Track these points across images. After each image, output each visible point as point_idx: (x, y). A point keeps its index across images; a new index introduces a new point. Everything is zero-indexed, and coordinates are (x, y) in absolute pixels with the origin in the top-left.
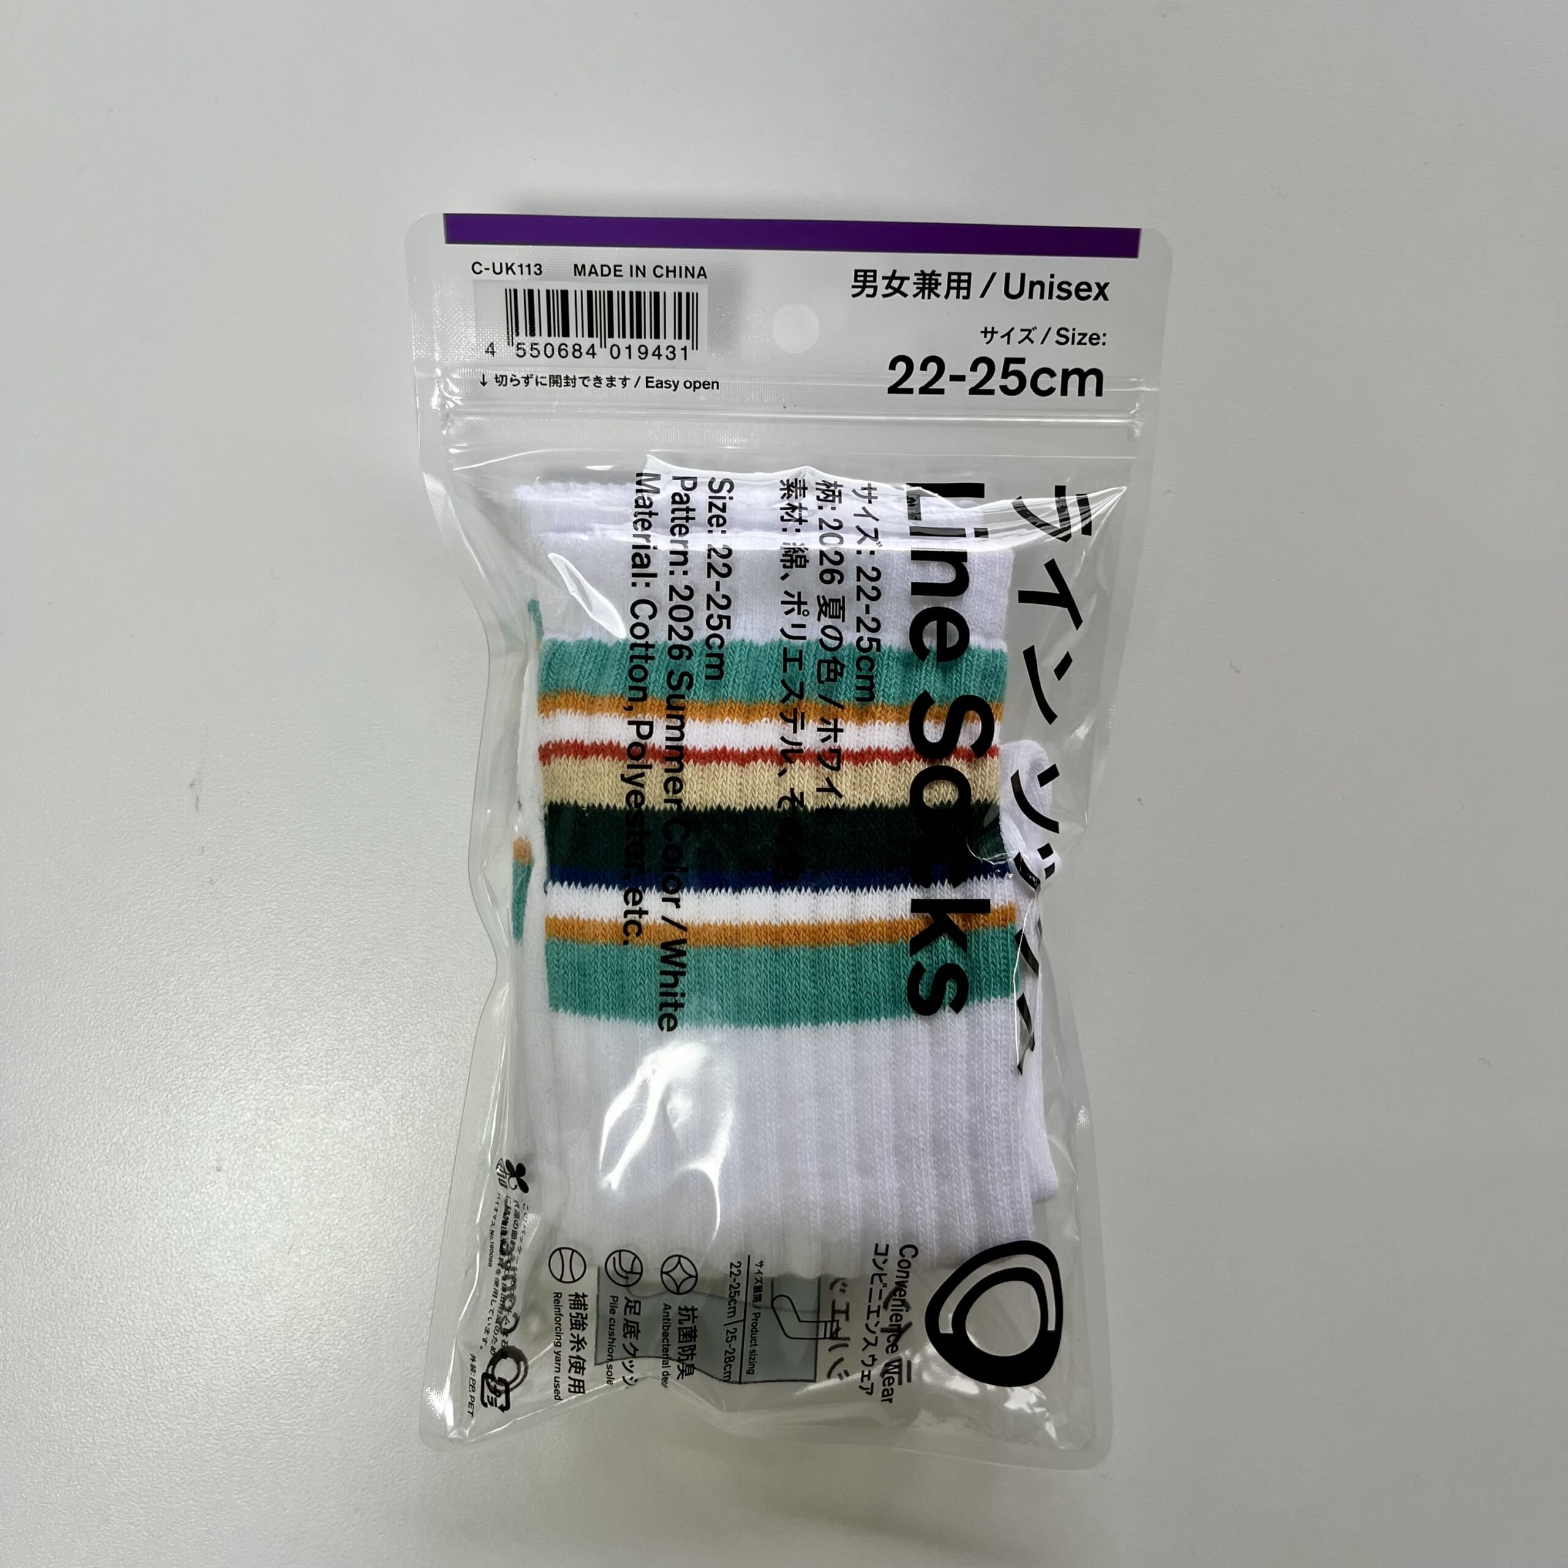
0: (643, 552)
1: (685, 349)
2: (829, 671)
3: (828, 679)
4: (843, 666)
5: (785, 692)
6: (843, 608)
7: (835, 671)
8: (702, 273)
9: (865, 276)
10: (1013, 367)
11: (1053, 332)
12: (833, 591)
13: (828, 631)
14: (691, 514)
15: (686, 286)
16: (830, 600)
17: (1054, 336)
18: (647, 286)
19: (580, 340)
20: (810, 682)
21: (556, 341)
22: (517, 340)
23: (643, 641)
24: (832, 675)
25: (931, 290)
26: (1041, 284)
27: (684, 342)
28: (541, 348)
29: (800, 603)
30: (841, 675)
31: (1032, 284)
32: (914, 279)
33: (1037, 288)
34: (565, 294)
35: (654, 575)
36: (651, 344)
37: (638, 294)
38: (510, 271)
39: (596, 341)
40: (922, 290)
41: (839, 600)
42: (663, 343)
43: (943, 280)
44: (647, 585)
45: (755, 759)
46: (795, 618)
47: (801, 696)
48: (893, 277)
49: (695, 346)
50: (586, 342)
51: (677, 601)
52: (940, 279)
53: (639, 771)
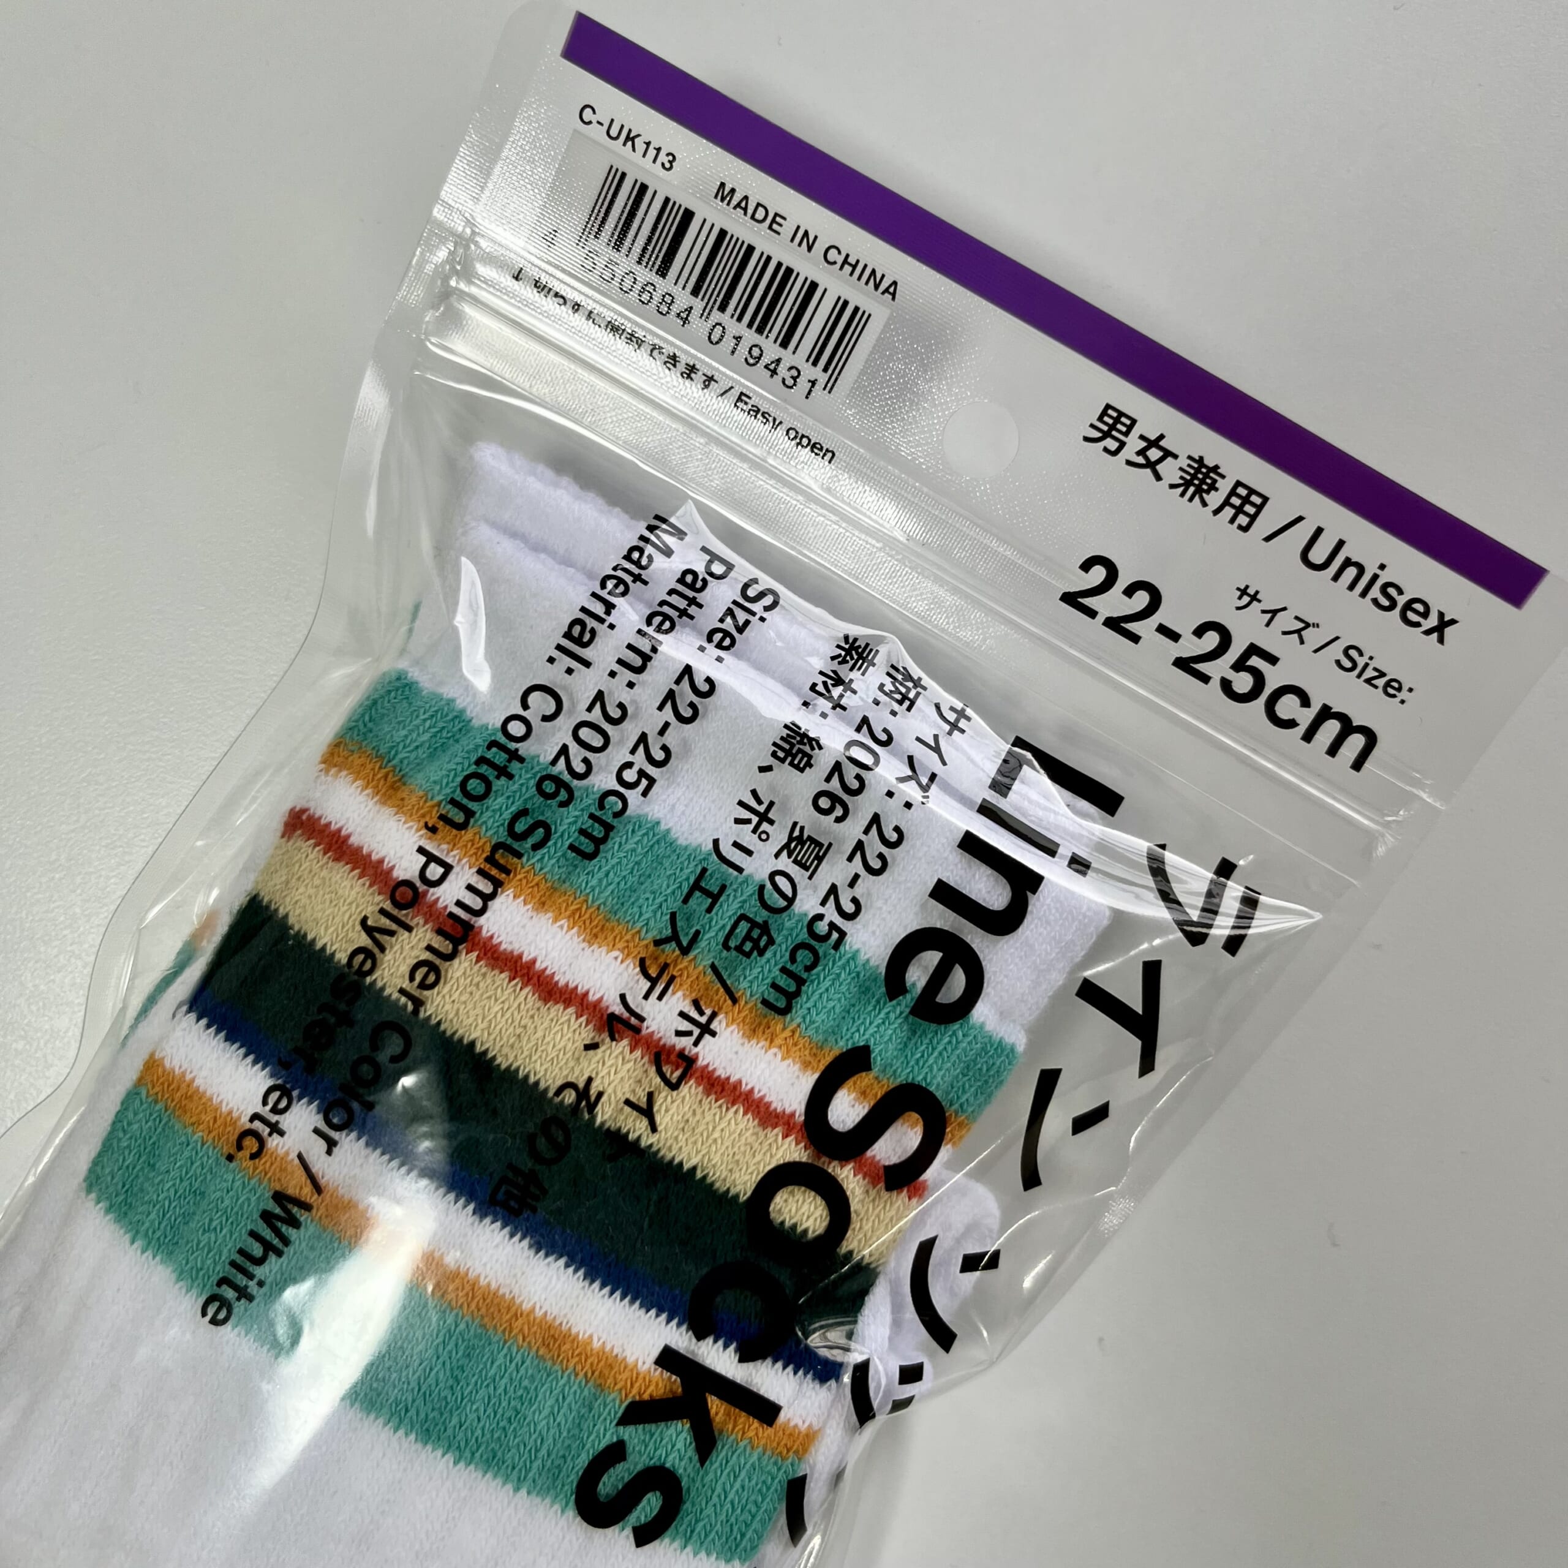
0: (591, 623)
1: (813, 383)
2: (748, 937)
3: (739, 949)
4: (771, 942)
5: (668, 932)
6: (820, 859)
7: (756, 943)
8: (892, 291)
9: (1117, 420)
10: (1255, 661)
11: (1339, 646)
12: (822, 826)
13: (779, 879)
14: (693, 610)
15: (860, 296)
16: (810, 838)
17: (1336, 651)
18: (807, 267)
19: (676, 291)
20: (711, 939)
21: (645, 275)
22: (593, 244)
23: (513, 746)
24: (748, 946)
25: (1199, 491)
26: (1361, 569)
27: (817, 373)
28: (619, 272)
29: (764, 817)
30: (761, 953)
31: (1348, 563)
32: (1183, 462)
33: (1351, 572)
34: (688, 215)
35: (587, 664)
36: (771, 350)
37: (789, 271)
38: (630, 143)
39: (698, 304)
40: (1187, 484)
41: (821, 845)
42: (788, 358)
43: (1224, 487)
44: (569, 671)
45: (568, 1003)
46: (745, 837)
47: (685, 951)
48: (1154, 443)
49: (829, 386)
50: (683, 299)
51: (596, 716)
52: (1220, 483)
53: (394, 927)
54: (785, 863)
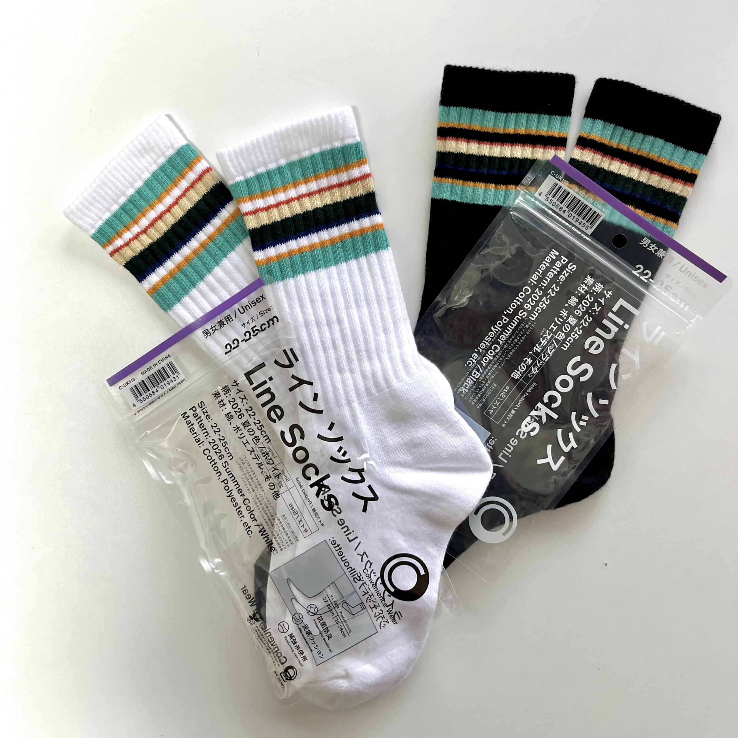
0: (197, 438)
2: (256, 440)
3: (257, 443)
4: (258, 437)
6: (249, 423)
8: (169, 356)
9: (206, 332)
10: (254, 329)
13: (249, 431)
14: (201, 419)
15: (167, 361)
17: (259, 315)
18: (159, 367)
20: (254, 446)
21: (148, 393)
22: (139, 399)
26: (247, 305)
27: (176, 374)
28: (145, 397)
29: (238, 428)
32: (217, 325)
34: (142, 381)
35: (203, 442)
36: (169, 380)
39: (156, 388)
40: (221, 326)
41: (246, 421)
42: (171, 378)
44: (203, 445)
46: (240, 432)
47: (254, 451)
48: (212, 328)
49: (179, 374)
51: (213, 444)
52: (223, 321)
53: (230, 493)
54: (247, 428)
